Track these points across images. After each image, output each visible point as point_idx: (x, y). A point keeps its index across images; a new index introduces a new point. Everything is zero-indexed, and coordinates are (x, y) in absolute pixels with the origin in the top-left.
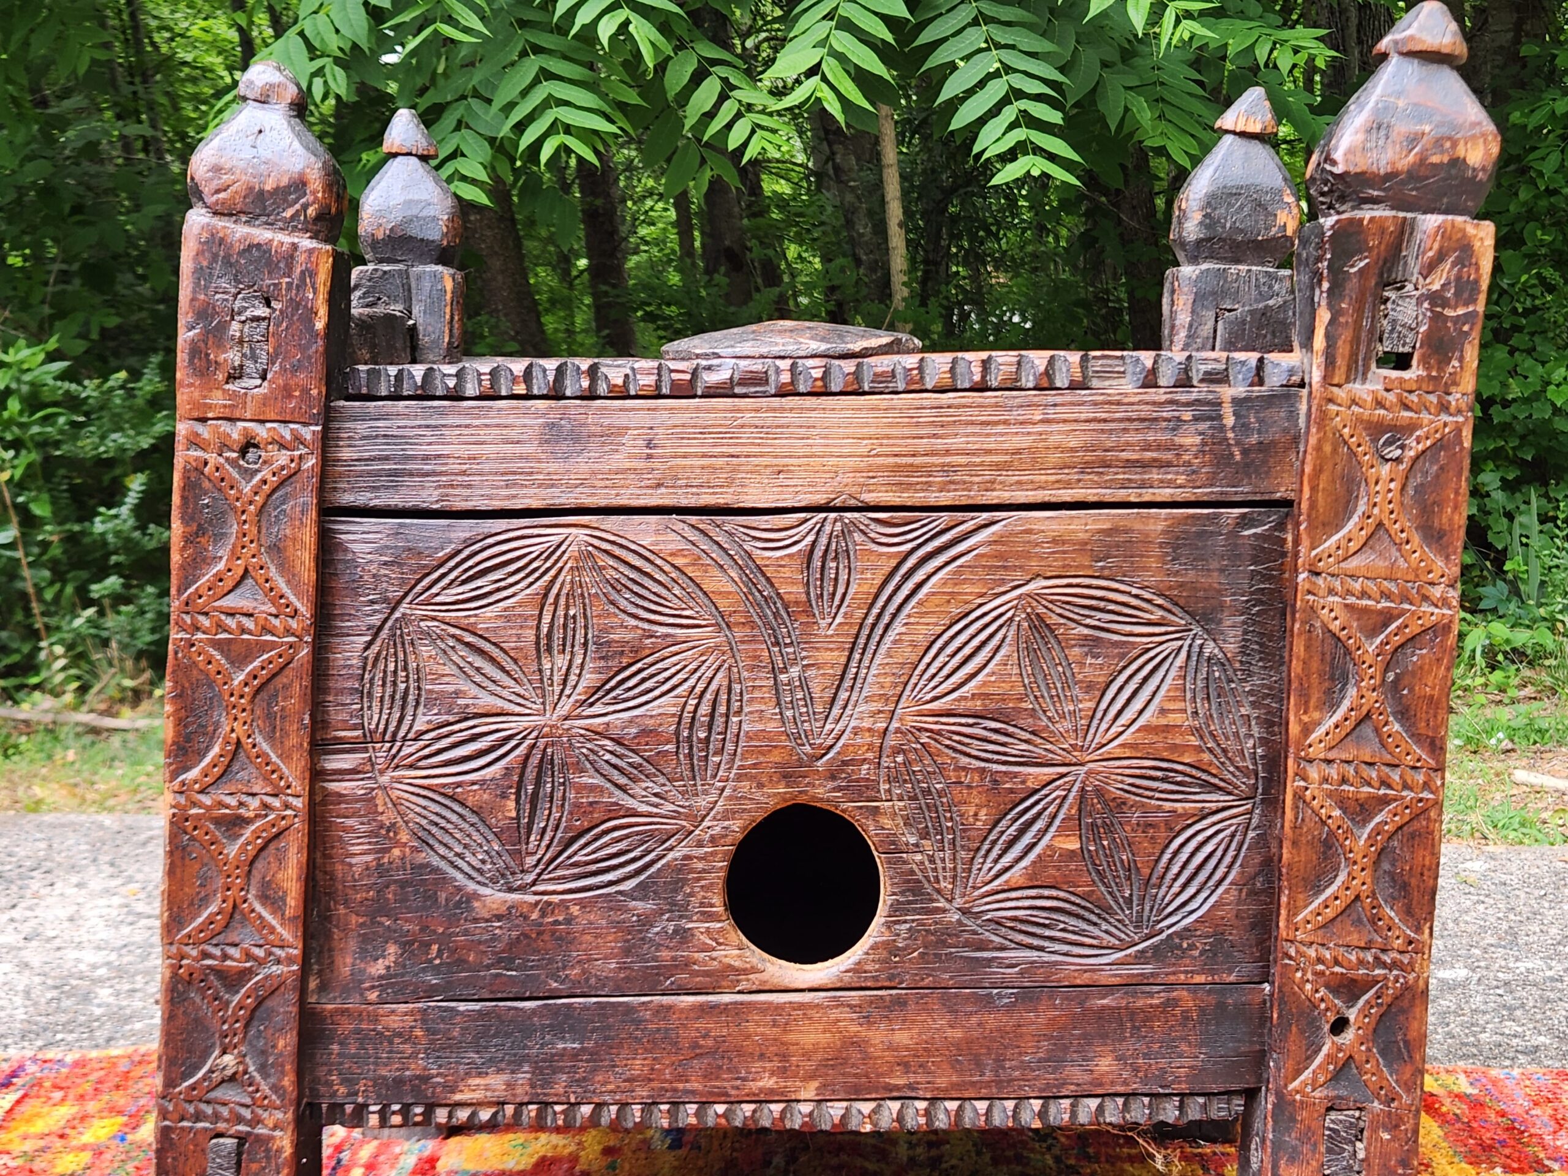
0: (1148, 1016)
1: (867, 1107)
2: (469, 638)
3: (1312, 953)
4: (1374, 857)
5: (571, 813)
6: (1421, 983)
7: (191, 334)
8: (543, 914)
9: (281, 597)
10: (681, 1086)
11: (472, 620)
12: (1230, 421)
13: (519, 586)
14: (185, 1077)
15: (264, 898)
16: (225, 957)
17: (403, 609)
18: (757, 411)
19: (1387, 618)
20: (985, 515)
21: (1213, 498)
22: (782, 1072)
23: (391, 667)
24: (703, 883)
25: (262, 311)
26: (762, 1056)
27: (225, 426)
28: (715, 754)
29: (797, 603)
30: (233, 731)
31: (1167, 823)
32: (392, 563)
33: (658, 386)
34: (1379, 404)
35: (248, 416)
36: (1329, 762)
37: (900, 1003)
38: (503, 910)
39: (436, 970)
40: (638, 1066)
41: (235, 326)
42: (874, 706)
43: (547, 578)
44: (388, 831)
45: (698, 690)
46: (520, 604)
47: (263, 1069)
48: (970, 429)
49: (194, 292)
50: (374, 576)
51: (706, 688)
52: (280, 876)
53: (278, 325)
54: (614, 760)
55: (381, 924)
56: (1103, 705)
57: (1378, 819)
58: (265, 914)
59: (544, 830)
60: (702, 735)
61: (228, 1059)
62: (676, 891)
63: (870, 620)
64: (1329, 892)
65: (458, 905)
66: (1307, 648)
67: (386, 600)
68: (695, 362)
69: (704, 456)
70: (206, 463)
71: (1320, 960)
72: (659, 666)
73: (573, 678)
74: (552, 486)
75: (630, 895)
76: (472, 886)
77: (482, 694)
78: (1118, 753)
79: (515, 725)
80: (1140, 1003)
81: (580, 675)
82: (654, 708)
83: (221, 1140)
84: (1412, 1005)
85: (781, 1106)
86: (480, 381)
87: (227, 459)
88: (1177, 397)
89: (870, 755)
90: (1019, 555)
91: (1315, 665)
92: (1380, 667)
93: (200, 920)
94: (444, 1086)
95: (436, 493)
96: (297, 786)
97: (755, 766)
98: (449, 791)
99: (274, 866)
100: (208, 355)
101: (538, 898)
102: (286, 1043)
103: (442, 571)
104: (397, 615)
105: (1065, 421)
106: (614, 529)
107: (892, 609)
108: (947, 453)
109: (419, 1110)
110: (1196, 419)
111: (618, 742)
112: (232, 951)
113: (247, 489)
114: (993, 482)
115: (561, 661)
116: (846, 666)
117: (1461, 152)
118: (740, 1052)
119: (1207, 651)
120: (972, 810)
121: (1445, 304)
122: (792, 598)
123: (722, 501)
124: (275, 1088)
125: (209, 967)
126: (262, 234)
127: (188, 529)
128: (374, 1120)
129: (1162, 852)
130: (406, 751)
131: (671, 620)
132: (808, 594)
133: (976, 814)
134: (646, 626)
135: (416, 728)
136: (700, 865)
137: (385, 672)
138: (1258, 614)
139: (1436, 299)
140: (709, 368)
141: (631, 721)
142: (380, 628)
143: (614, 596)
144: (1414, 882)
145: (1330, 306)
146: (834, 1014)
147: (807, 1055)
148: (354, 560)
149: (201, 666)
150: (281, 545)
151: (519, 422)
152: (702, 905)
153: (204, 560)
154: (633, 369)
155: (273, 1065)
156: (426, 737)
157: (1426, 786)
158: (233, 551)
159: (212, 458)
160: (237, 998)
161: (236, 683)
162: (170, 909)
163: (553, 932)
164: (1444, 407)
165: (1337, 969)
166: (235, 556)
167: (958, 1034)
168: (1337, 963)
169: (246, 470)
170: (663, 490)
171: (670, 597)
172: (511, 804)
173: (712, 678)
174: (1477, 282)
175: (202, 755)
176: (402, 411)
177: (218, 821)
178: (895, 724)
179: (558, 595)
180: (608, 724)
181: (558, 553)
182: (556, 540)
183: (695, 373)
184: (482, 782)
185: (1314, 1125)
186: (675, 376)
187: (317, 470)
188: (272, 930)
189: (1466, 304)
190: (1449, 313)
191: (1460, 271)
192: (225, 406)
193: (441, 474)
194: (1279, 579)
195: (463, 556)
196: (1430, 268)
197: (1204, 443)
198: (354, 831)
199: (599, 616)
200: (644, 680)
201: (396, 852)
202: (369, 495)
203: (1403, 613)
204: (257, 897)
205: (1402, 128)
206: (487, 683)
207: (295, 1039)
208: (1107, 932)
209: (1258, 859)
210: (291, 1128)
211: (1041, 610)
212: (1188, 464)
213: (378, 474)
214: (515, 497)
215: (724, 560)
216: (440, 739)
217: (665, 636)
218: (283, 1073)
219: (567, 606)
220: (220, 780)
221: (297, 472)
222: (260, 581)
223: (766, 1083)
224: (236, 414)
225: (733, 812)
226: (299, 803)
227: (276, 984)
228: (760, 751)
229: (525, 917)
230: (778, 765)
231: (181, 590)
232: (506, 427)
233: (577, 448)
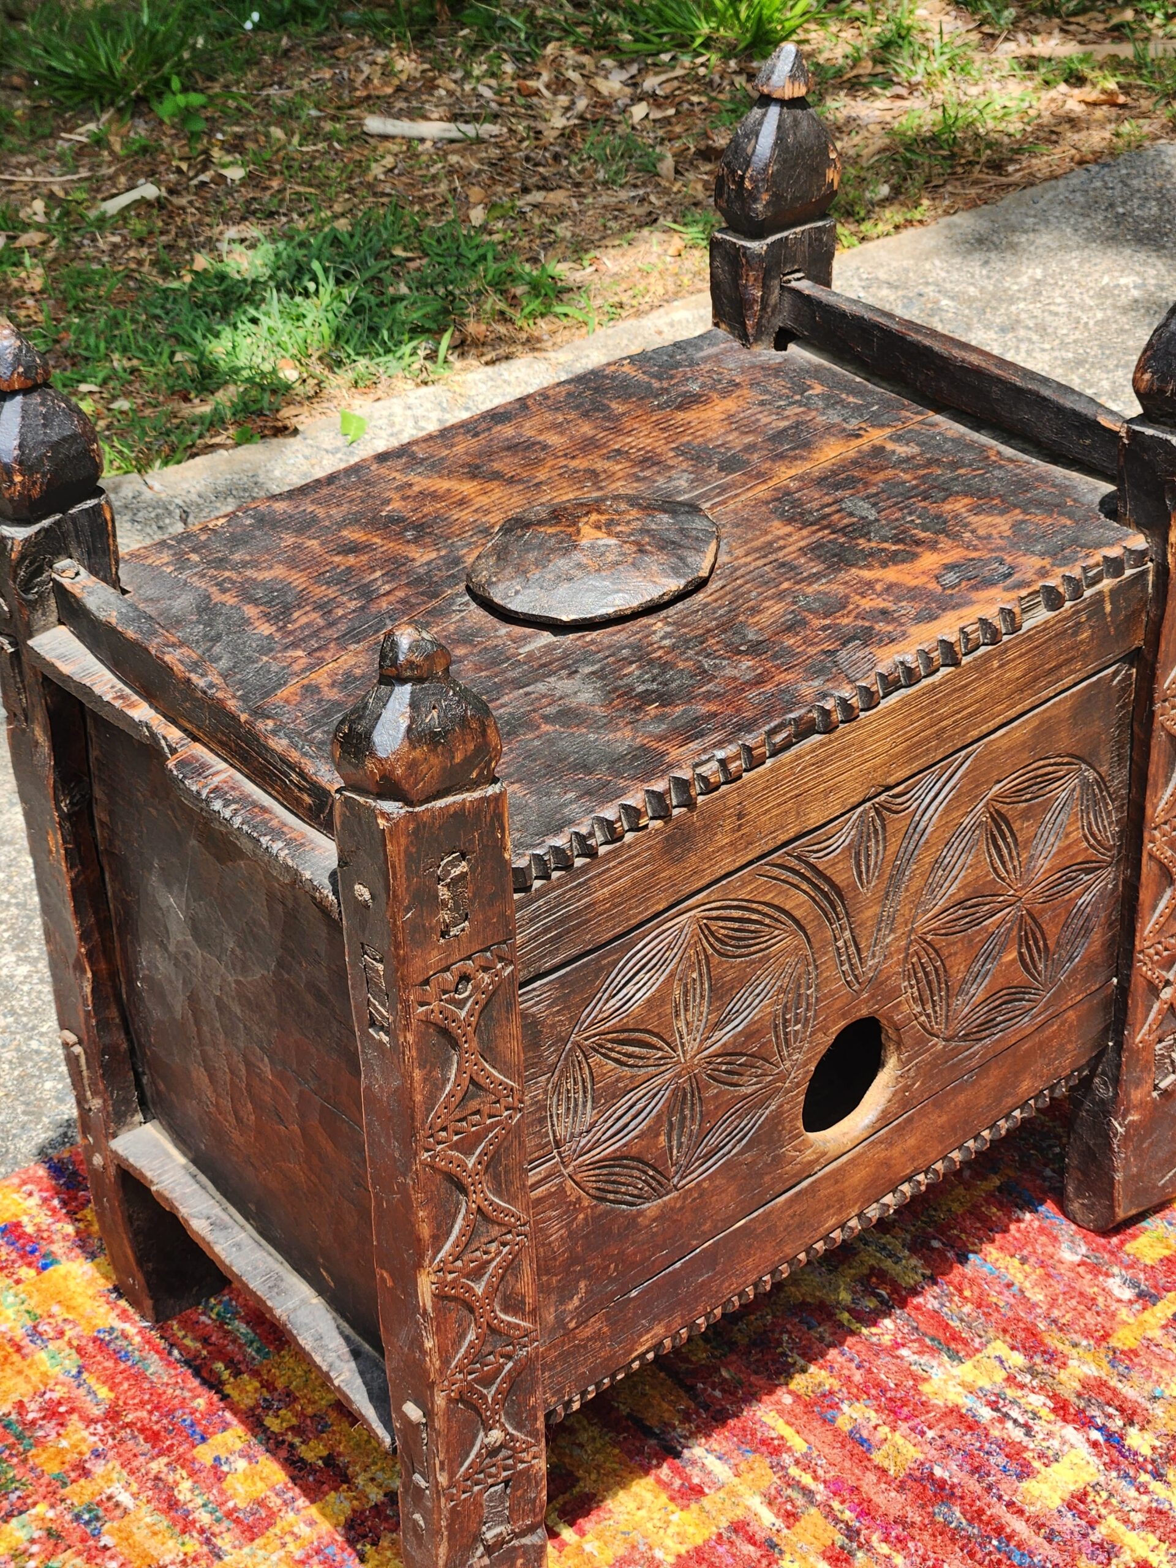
0: (1050, 1040)
1: (886, 1200)
2: (624, 1036)
3: (1153, 951)
7: (409, 915)
8: (684, 1199)
9: (499, 1085)
10: (777, 1258)
11: (624, 1020)
12: (1108, 609)
13: (657, 975)
14: (461, 1465)
15: (508, 1308)
16: (485, 1365)
17: (573, 1039)
18: (814, 751)
20: (963, 753)
21: (1097, 669)
22: (839, 1209)
23: (567, 1087)
24: (790, 1117)
25: (463, 867)
26: (828, 1207)
27: (442, 976)
28: (795, 1024)
29: (845, 885)
30: (473, 1203)
31: (1064, 910)
32: (563, 1009)
33: (742, 767)
35: (458, 957)
36: (1166, 822)
37: (910, 1120)
38: (658, 1212)
39: (614, 1281)
40: (750, 1263)
41: (442, 892)
42: (898, 932)
43: (676, 960)
44: (575, 1204)
45: (784, 985)
46: (658, 989)
47: (520, 1426)
48: (954, 696)
49: (408, 879)
50: (550, 1025)
51: (790, 981)
52: (518, 1286)
53: (474, 873)
54: (730, 1068)
55: (573, 1272)
58: (509, 1319)
59: (684, 1142)
60: (788, 1016)
61: (493, 1434)
62: (772, 1133)
63: (895, 871)
64: (1162, 905)
65: (627, 1227)
67: (560, 1040)
69: (778, 806)
70: (432, 1013)
71: (1157, 953)
72: (758, 981)
73: (697, 1024)
74: (673, 886)
76: (634, 1209)
77: (635, 1071)
78: (1040, 879)
79: (661, 1080)
80: (1046, 1035)
81: (702, 1020)
83: (492, 1490)
85: (839, 1230)
86: (612, 830)
87: (446, 1001)
88: (1078, 607)
89: (897, 968)
90: (984, 774)
91: (1161, 762)
93: (463, 1350)
94: (623, 1353)
95: (589, 936)
96: (523, 1217)
97: (824, 1019)
98: (617, 1154)
99: (513, 1282)
100: (424, 925)
101: (681, 1190)
102: (535, 1398)
103: (600, 994)
104: (569, 1046)
105: (1012, 658)
106: (718, 897)
107: (907, 856)
108: (940, 721)
110: (1088, 618)
111: (731, 1054)
112: (488, 1359)
113: (463, 1015)
114: (968, 728)
115: (689, 1016)
116: (880, 914)
118: (814, 1213)
119: (1092, 777)
122: (842, 883)
123: (792, 833)
124: (530, 1433)
125: (472, 1380)
127: (425, 1072)
129: (1062, 929)
130: (583, 1142)
131: (765, 945)
132: (854, 874)
133: (957, 969)
134: (746, 959)
135: (589, 1121)
136: (787, 1107)
137: (563, 1093)
138: (1119, 735)
141: (740, 1032)
142: (558, 1062)
143: (724, 948)
146: (872, 1153)
147: (855, 1190)
149: (445, 1169)
150: (493, 1045)
151: (645, 846)
152: (789, 1133)
153: (437, 1088)
154: (720, 761)
155: (526, 1419)
156: (597, 1124)
158: (458, 1069)
159: (435, 1005)
160: (494, 1388)
161: (470, 1166)
162: (440, 1356)
163: (692, 1208)
165: (1165, 954)
166: (460, 1072)
168: (1166, 948)
169: (461, 1000)
170: (751, 847)
171: (763, 928)
172: (661, 1138)
173: (793, 972)
175: (449, 1235)
176: (555, 884)
177: (469, 1274)
178: (913, 937)
179: (685, 969)
180: (724, 1044)
181: (683, 936)
182: (681, 924)
184: (640, 1134)
185: (1149, 1057)
186: (755, 753)
188: (517, 1327)
192: (440, 960)
193: (589, 920)
195: (614, 974)
197: (1093, 633)
198: (551, 1219)
199: (716, 968)
200: (747, 998)
201: (581, 1217)
202: (538, 964)
204: (502, 1310)
206: (637, 1061)
208: (1027, 1001)
210: (545, 1453)
211: (998, 806)
212: (1084, 652)
214: (647, 909)
215: (796, 880)
216: (606, 1121)
217: (761, 959)
218: (536, 1419)
219: (691, 974)
220: (467, 1244)
221: (500, 982)
222: (482, 1081)
223: (831, 1222)
224: (450, 961)
225: (809, 1059)
226: (527, 1228)
227: (524, 1363)
228: (827, 1006)
229: (672, 1209)
230: (839, 1009)
231: (423, 1122)
232: (635, 856)
233: (688, 845)
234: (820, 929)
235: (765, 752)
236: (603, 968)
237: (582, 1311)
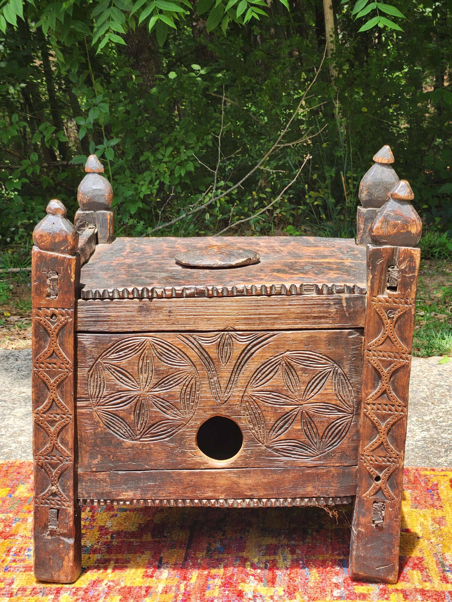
0: (322, 475)
1: (239, 501)
2: (118, 369)
3: (369, 458)
4: (387, 431)
5: (150, 419)
6: (401, 467)
7: (36, 283)
8: (143, 447)
9: (64, 358)
10: (184, 495)
11: (119, 364)
12: (345, 305)
13: (133, 354)
14: (41, 492)
15: (62, 443)
16: (52, 459)
17: (99, 360)
18: (203, 302)
19: (390, 363)
20: (272, 332)
21: (340, 327)
22: (214, 491)
23: (96, 377)
24: (189, 439)
25: (56, 277)
26: (208, 487)
27: (46, 310)
28: (192, 402)
29: (215, 359)
30: (52, 396)
31: (327, 421)
32: (95, 347)
33: (172, 295)
34: (387, 302)
35: (52, 306)
36: (374, 404)
37: (249, 472)
38: (131, 445)
39: (112, 462)
40: (172, 489)
41: (48, 281)
42: (239, 389)
43: (141, 352)
44: (97, 423)
45: (186, 384)
46: (133, 359)
47: (64, 490)
48: (267, 307)
49: (36, 271)
50: (90, 351)
51: (189, 384)
52: (67, 437)
53: (60, 280)
54: (162, 404)
55: (96, 449)
56: (308, 388)
57: (388, 420)
58: (62, 447)
59: (142, 423)
60: (188, 397)
61: (54, 488)
62: (181, 441)
63: (238, 364)
64: (374, 441)
65: (118, 444)
66: (367, 372)
67: (94, 358)
68: (183, 287)
69: (186, 315)
70: (41, 320)
71: (371, 460)
72: (175, 377)
73: (149, 380)
74: (141, 325)
75: (167, 442)
76: (121, 439)
77: (123, 385)
78: (312, 401)
79: (132, 394)
80: (319, 472)
81: (151, 380)
82: (173, 389)
83: (52, 510)
84: (398, 473)
85: (215, 500)
86: (119, 294)
87: (47, 319)
88: (329, 298)
89: (238, 403)
90: (282, 344)
91: (369, 376)
92: (389, 377)
93: (44, 449)
94: (116, 494)
95: (107, 327)
96: (70, 412)
97: (204, 406)
98: (114, 413)
99: (65, 434)
100: (40, 289)
101: (142, 442)
102: (70, 483)
103: (110, 349)
104: (97, 362)
105: (295, 305)
106: (159, 337)
107: (244, 361)
108: (260, 314)
109: (108, 501)
110: (334, 304)
111: (162, 399)
112: (54, 458)
113: (53, 327)
114: (274, 323)
115: (145, 376)
116: (231, 377)
117: (409, 229)
118: (202, 486)
119: (339, 372)
120: (269, 418)
121: (406, 273)
122: (214, 357)
123: (192, 329)
124: (67, 496)
125: (47, 462)
126: (55, 254)
127: (37, 339)
129: (326, 429)
130: (101, 401)
131: (177, 364)
132: (218, 356)
133: (270, 419)
134: (170, 366)
135: (104, 394)
136: (188, 434)
137: (94, 378)
138: (354, 360)
139: (402, 271)
140: (187, 289)
141: (167, 393)
142: (93, 366)
143: (160, 357)
144: (399, 438)
145: (372, 274)
146: (229, 475)
147: (221, 487)
148: (84, 346)
149: (42, 378)
150: (63, 343)
151: (132, 306)
152: (189, 445)
153: (41, 348)
154: (164, 289)
155: (66, 489)
156: (107, 397)
157: (402, 411)
159: (43, 318)
160: (55, 470)
161: (52, 382)
162: (35, 446)
163: (146, 452)
164: (406, 303)
165: (376, 463)
166: (50, 346)
167: (265, 481)
168: (376, 461)
169: (53, 322)
170: (174, 325)
171: (177, 357)
172: (132, 416)
173: (190, 381)
174: (415, 267)
175: (43, 403)
176: (97, 303)
177: (48, 422)
178: (246, 394)
179: (144, 357)
180: (160, 394)
181: (144, 344)
182: (143, 340)
183: (183, 291)
184: (124, 410)
185: (370, 506)
186: (177, 292)
187: (73, 322)
188: (65, 452)
189: (412, 273)
190: (407, 275)
191: (410, 263)
192: (46, 304)
193: (108, 321)
194: (360, 350)
195: (116, 345)
196: (400, 263)
197: (337, 311)
198: (87, 423)
199: (156, 362)
200: (170, 381)
201: (100, 429)
202: (87, 327)
203: (395, 361)
204: (60, 442)
205: (392, 222)
206: (124, 381)
207: (73, 482)
208: (309, 452)
209: (354, 431)
210: (72, 507)
211: (289, 361)
212: (332, 317)
213: (90, 321)
214: (130, 328)
215: (193, 346)
216: (111, 397)
217: (176, 369)
218: (69, 492)
219: (147, 360)
220: (48, 410)
221: (67, 323)
222: (58, 354)
223: (210, 494)
224: (49, 306)
225: (198, 419)
226: (71, 416)
227: (66, 467)
228: (205, 402)
229: (137, 448)
230: (211, 406)
231: (35, 357)
232: (127, 307)
233: (148, 313)
234: (202, 370)
235: (182, 294)
236: (112, 341)
237: (98, 467)
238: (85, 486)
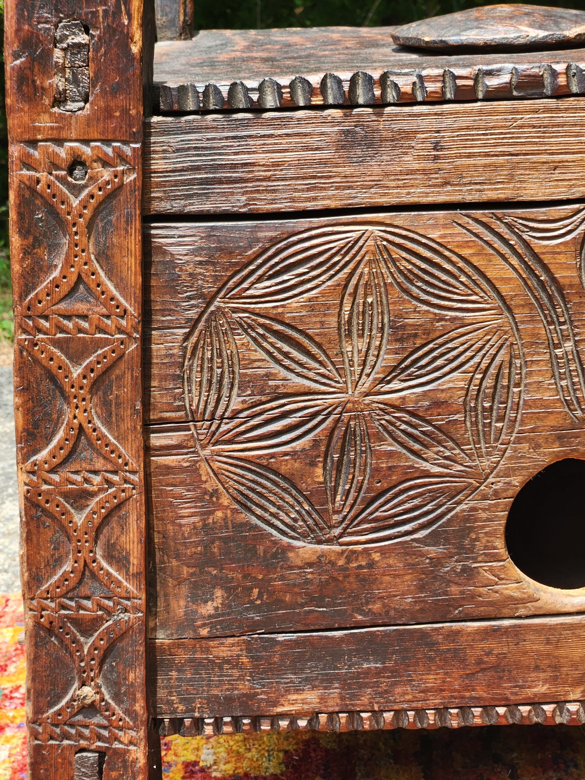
2: (278, 327)
5: (372, 476)
7: (18, 62)
8: (349, 560)
9: (112, 299)
10: (467, 694)
11: (280, 310)
13: (322, 278)
14: (51, 705)
15: (110, 557)
16: (80, 607)
17: (217, 302)
18: (536, 112)
22: (554, 680)
23: (208, 355)
24: (487, 529)
25: (82, 38)
26: (537, 668)
27: (52, 147)
28: (497, 421)
29: (571, 286)
30: (75, 417)
32: (207, 263)
33: (443, 93)
35: (74, 136)
38: (314, 558)
39: (257, 609)
40: (432, 680)
41: (58, 54)
43: (347, 270)
44: (211, 496)
45: (483, 366)
46: (323, 295)
47: (117, 697)
49: (18, 22)
50: (191, 275)
51: (490, 364)
52: (123, 539)
53: (97, 51)
54: (410, 430)
55: (209, 573)
58: (111, 570)
59: (349, 491)
60: (487, 405)
61: (87, 690)
62: (463, 537)
65: (275, 556)
67: (202, 296)
69: (487, 155)
70: (38, 181)
72: (450, 345)
73: (371, 359)
74: (349, 188)
75: (422, 541)
76: (286, 539)
77: (290, 376)
79: (320, 402)
81: (378, 356)
82: (445, 383)
83: (85, 754)
85: (553, 706)
86: (280, 94)
87: (57, 177)
93: (56, 578)
94: (267, 701)
95: (244, 198)
96: (133, 464)
97: (533, 430)
98: (264, 462)
99: (117, 531)
100: (34, 82)
101: (344, 547)
102: (136, 675)
103: (252, 267)
104: (212, 308)
106: (406, 224)
109: (246, 721)
111: (412, 414)
112: (85, 602)
113: (75, 202)
115: (362, 344)
118: (518, 666)
122: (566, 282)
123: (502, 196)
124: (129, 712)
125: (66, 616)
127: (26, 242)
128: (209, 730)
130: (224, 428)
131: (459, 305)
132: (580, 277)
134: (437, 311)
135: (232, 407)
136: (484, 515)
137: (202, 359)
140: (490, 73)
141: (425, 393)
142: (198, 320)
143: (407, 285)
147: (575, 665)
148: (172, 262)
149: (44, 362)
150: (109, 253)
151: (319, 130)
152: (486, 547)
153: (41, 269)
154: (420, 77)
155: (125, 694)
156: (241, 415)
158: (67, 260)
159: (43, 175)
160: (91, 640)
161: (75, 375)
162: (29, 570)
163: (358, 576)
166: (68, 264)
169: (75, 186)
170: (449, 188)
171: (458, 284)
172: (319, 471)
173: (495, 355)
175: (49, 440)
176: (210, 124)
177: (66, 495)
179: (356, 286)
180: (404, 398)
181: (356, 248)
182: (355, 235)
183: (476, 79)
184: (293, 454)
186: (460, 82)
187: (139, 184)
188: (119, 584)
192: (52, 128)
193: (248, 180)
195: (270, 253)
198: (181, 498)
199: (394, 303)
200: (435, 359)
201: (219, 514)
202: (182, 202)
204: (104, 557)
206: (294, 366)
207: (143, 673)
210: (143, 743)
213: (191, 182)
214: (315, 199)
215: (504, 250)
216: (253, 417)
217: (453, 319)
218: (135, 700)
219: (366, 296)
220: (66, 461)
221: (121, 186)
222: (93, 286)
223: (542, 689)
224: (64, 135)
225: (514, 469)
226: (135, 478)
227: (124, 627)
228: (538, 417)
229: (333, 564)
230: (554, 428)
231: (22, 296)
232: (306, 135)
233: (371, 152)
234: (532, 320)
235: (474, 89)
236: (258, 240)
237: (220, 622)
238: (179, 679)
